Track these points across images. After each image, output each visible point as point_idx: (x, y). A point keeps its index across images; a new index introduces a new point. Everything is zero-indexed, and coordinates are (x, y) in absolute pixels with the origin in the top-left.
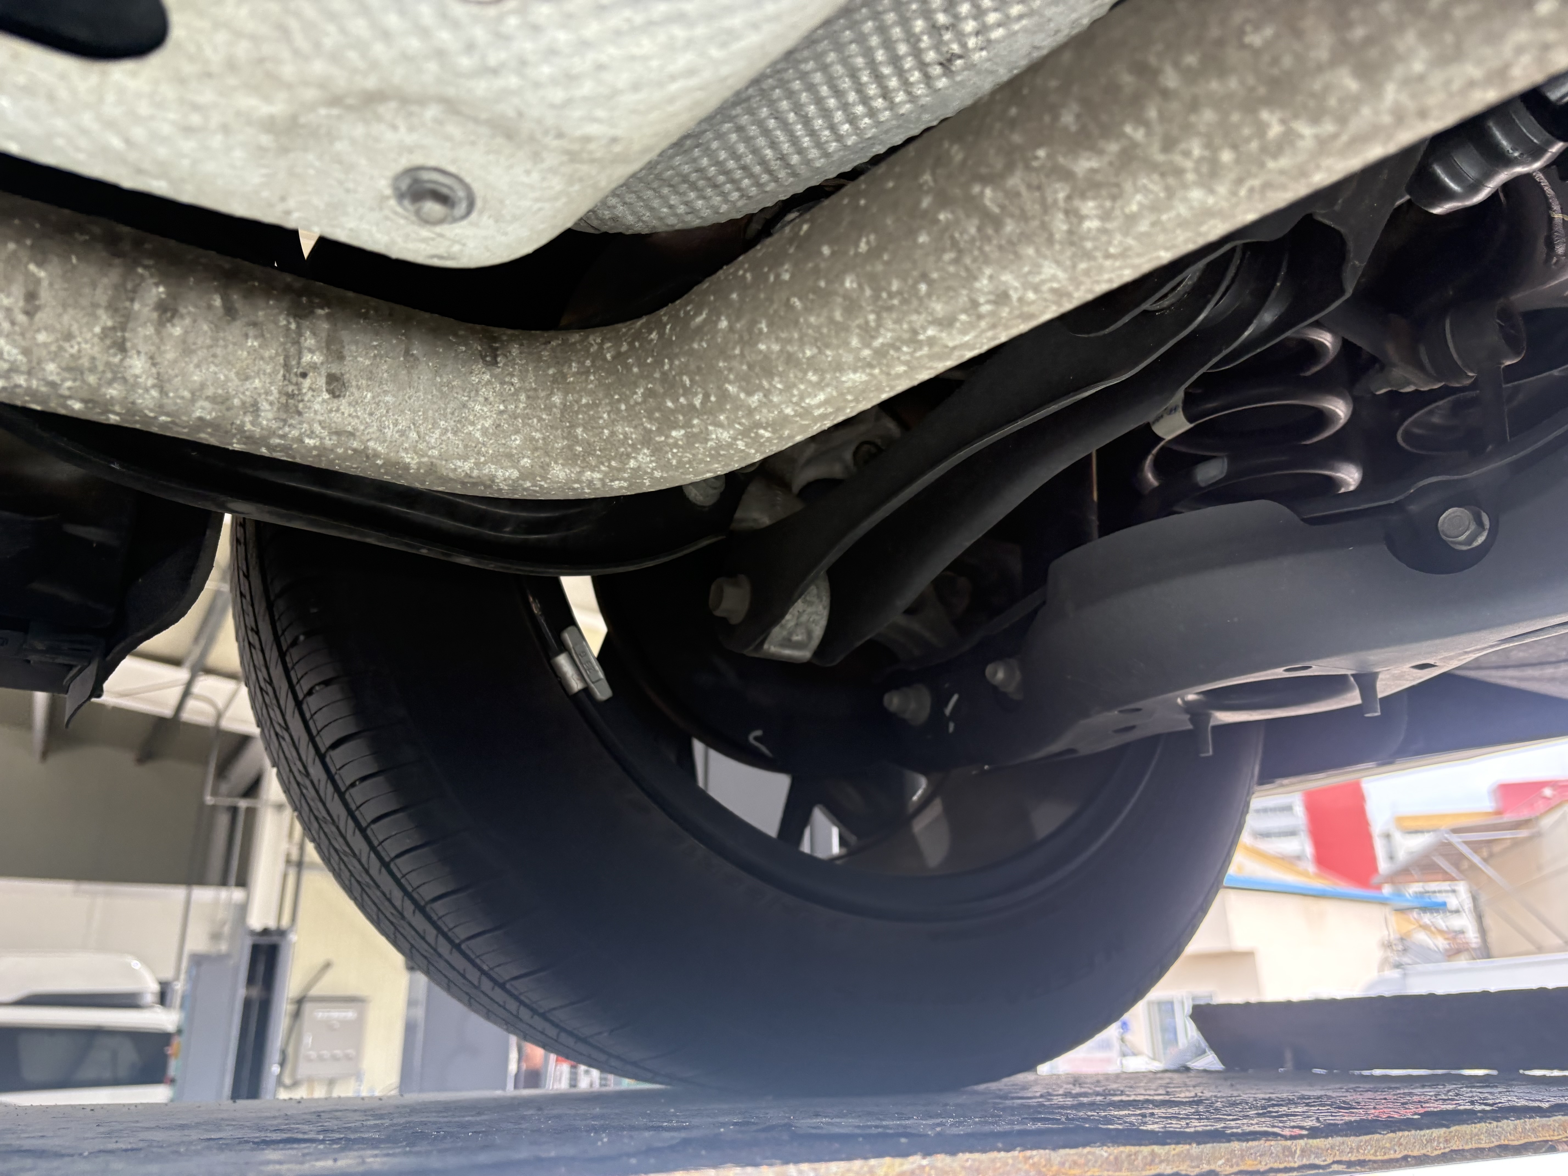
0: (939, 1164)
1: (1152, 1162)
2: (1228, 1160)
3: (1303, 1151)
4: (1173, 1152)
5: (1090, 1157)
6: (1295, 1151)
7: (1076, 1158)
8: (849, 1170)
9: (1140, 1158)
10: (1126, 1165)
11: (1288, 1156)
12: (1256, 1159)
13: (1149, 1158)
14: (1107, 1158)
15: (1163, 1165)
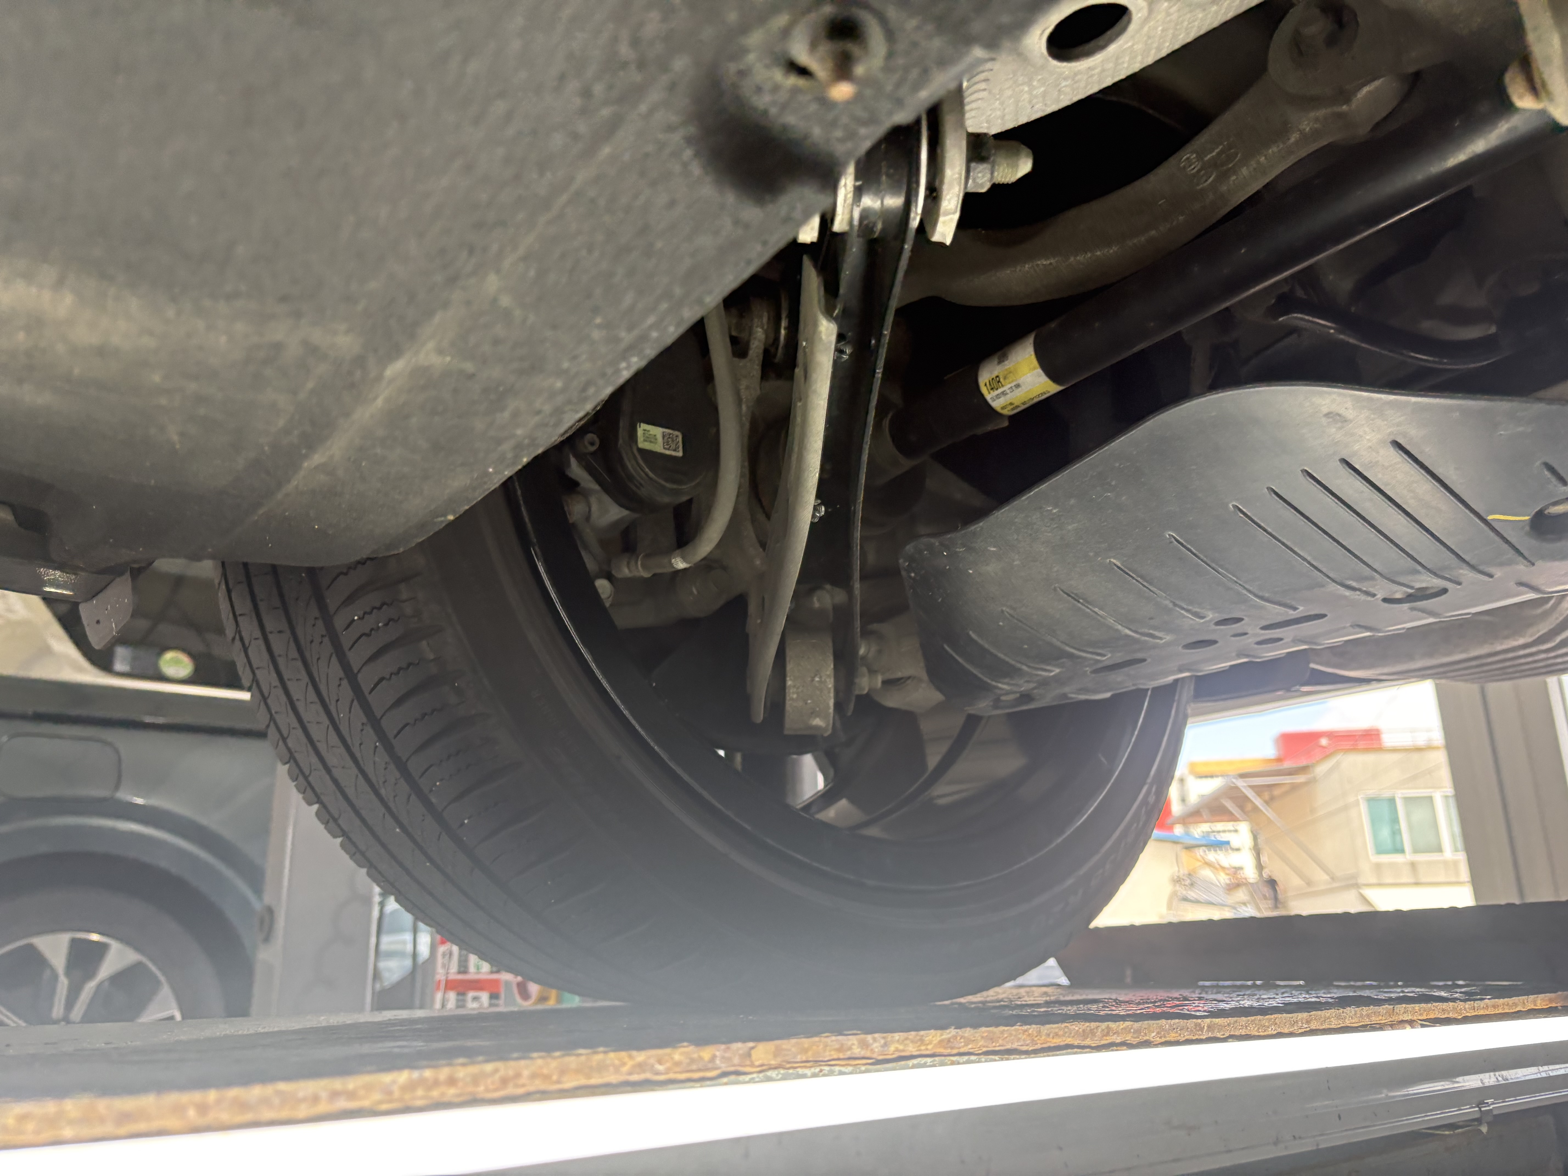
3: (1209, 1027)
6: (1204, 1026)
11: (1198, 1031)
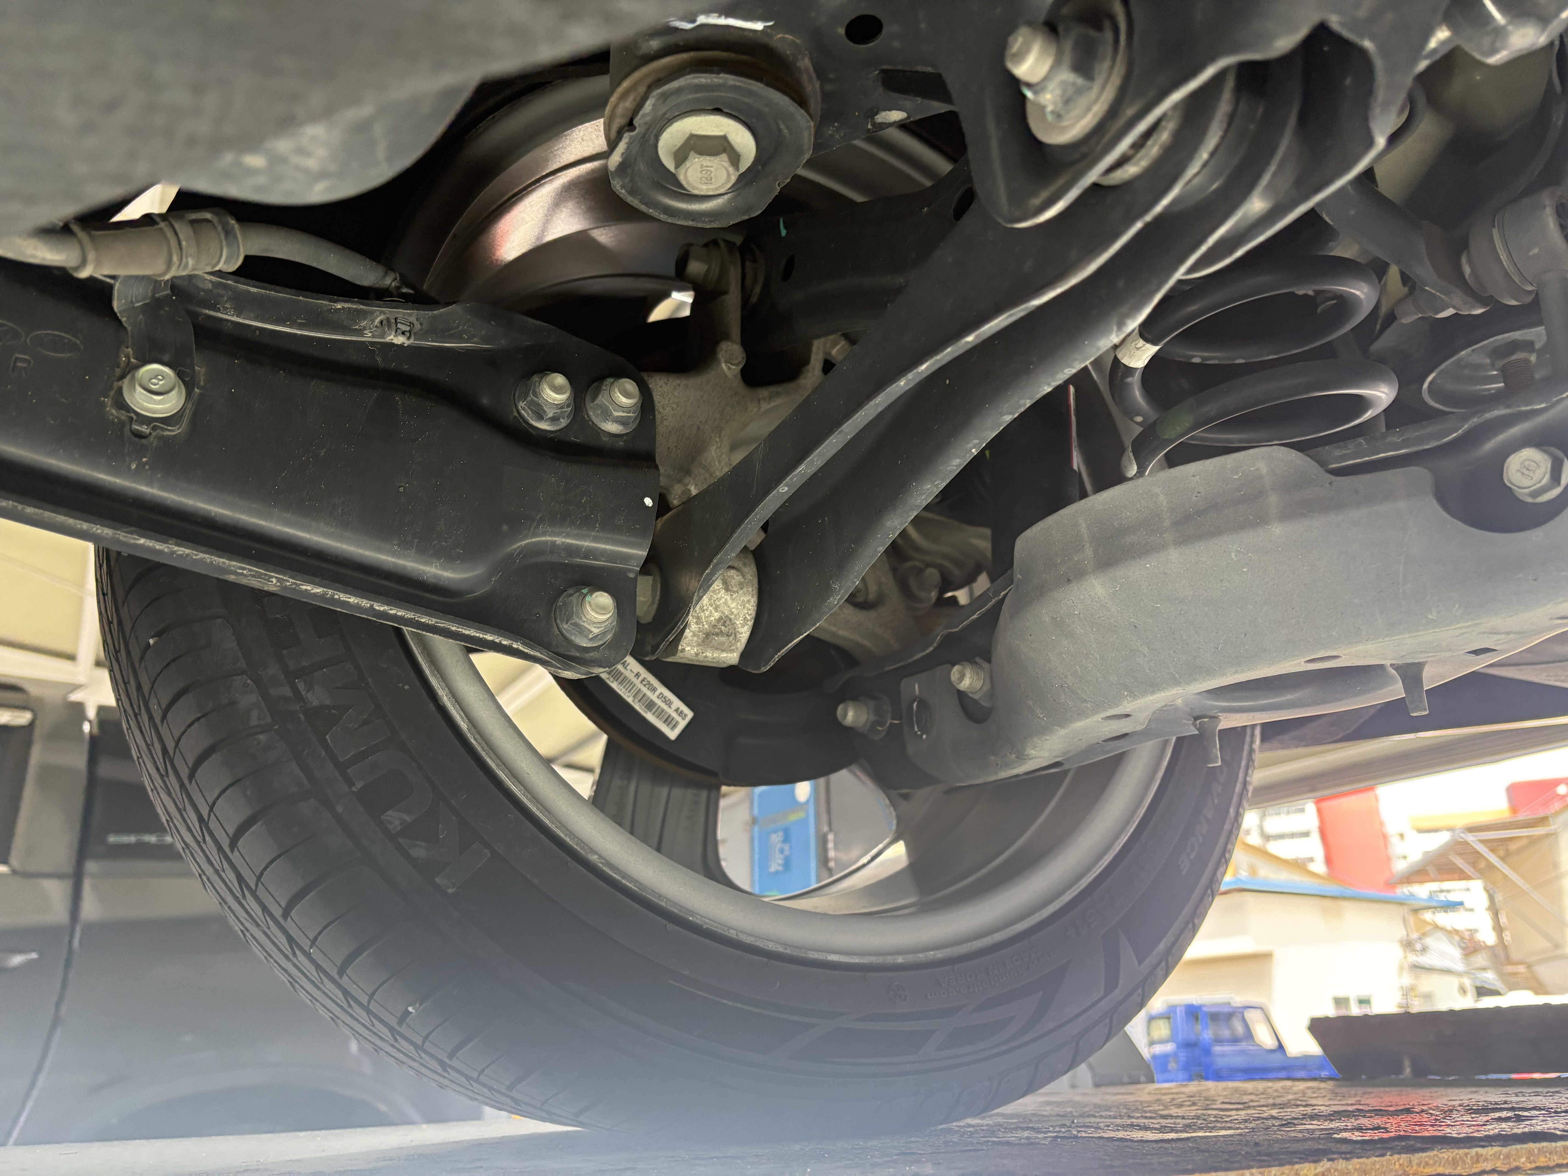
0: (1339, 1167)
1: (1478, 1162)
2: (1528, 1158)
4: (1491, 1153)
5: (1436, 1158)
7: (1427, 1159)
8: (1283, 1173)
9: (1469, 1157)
10: (1460, 1163)
12: (1546, 1157)
13: (1475, 1158)
14: (1448, 1159)
15: (1485, 1164)
